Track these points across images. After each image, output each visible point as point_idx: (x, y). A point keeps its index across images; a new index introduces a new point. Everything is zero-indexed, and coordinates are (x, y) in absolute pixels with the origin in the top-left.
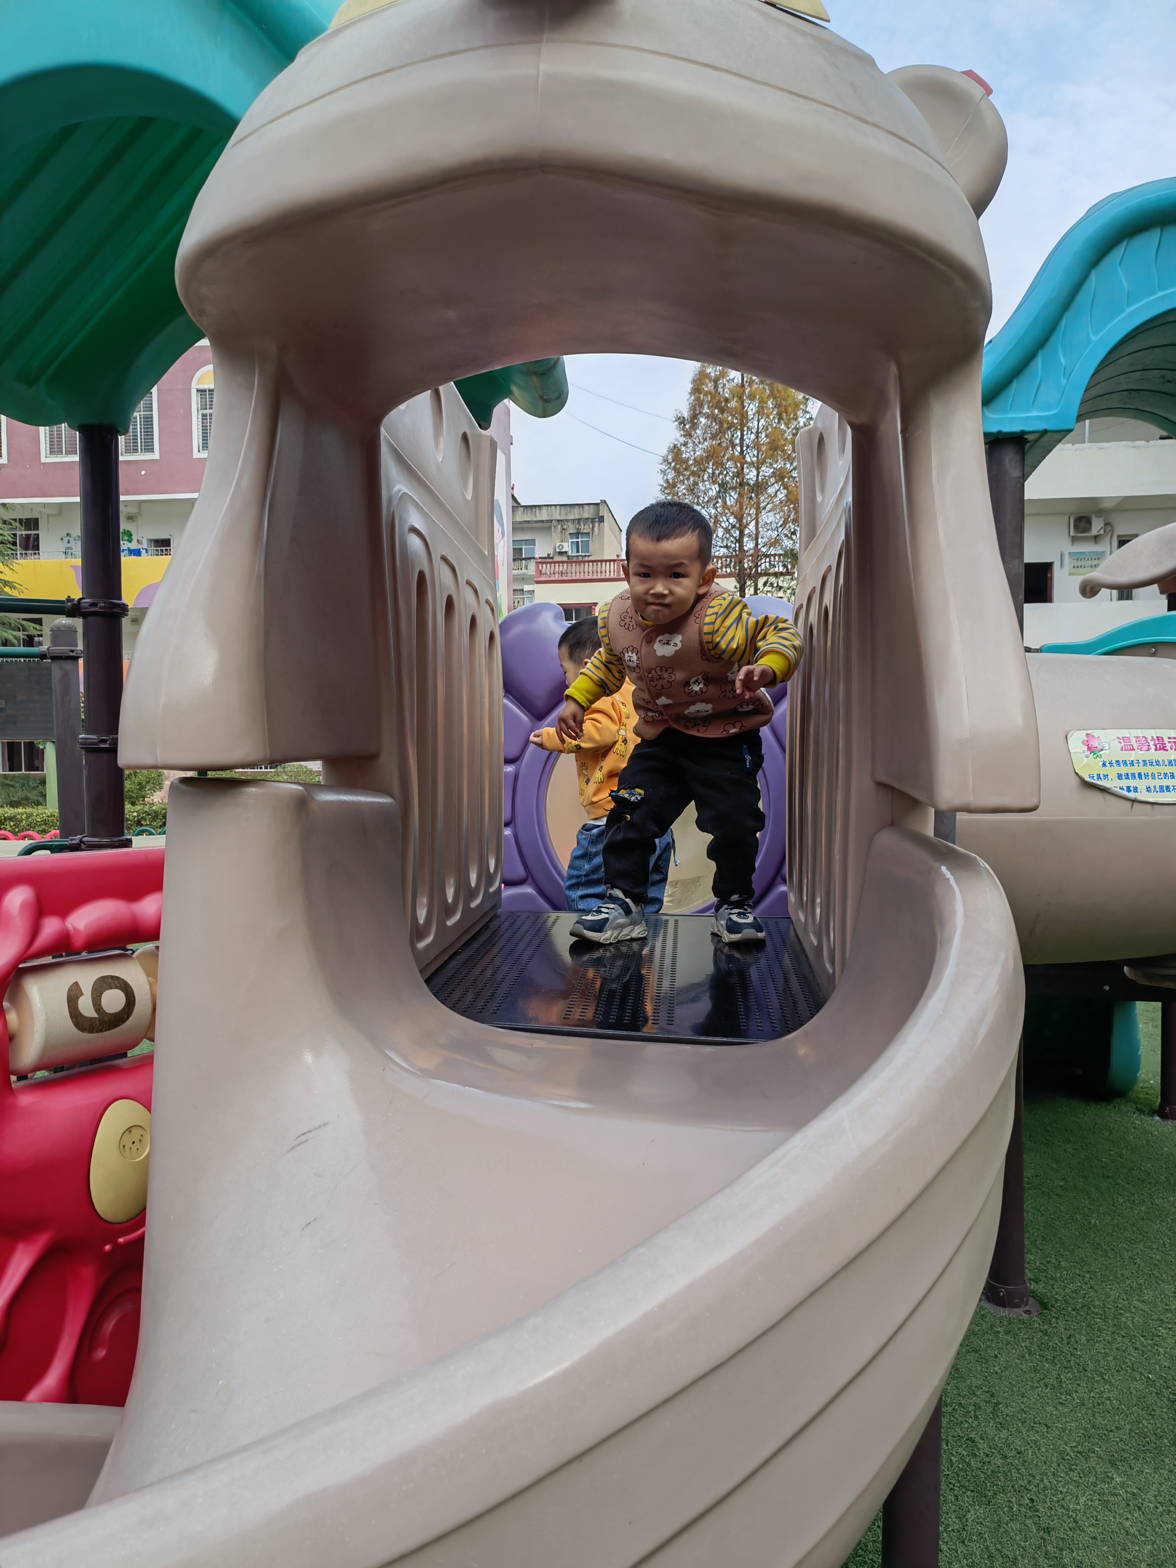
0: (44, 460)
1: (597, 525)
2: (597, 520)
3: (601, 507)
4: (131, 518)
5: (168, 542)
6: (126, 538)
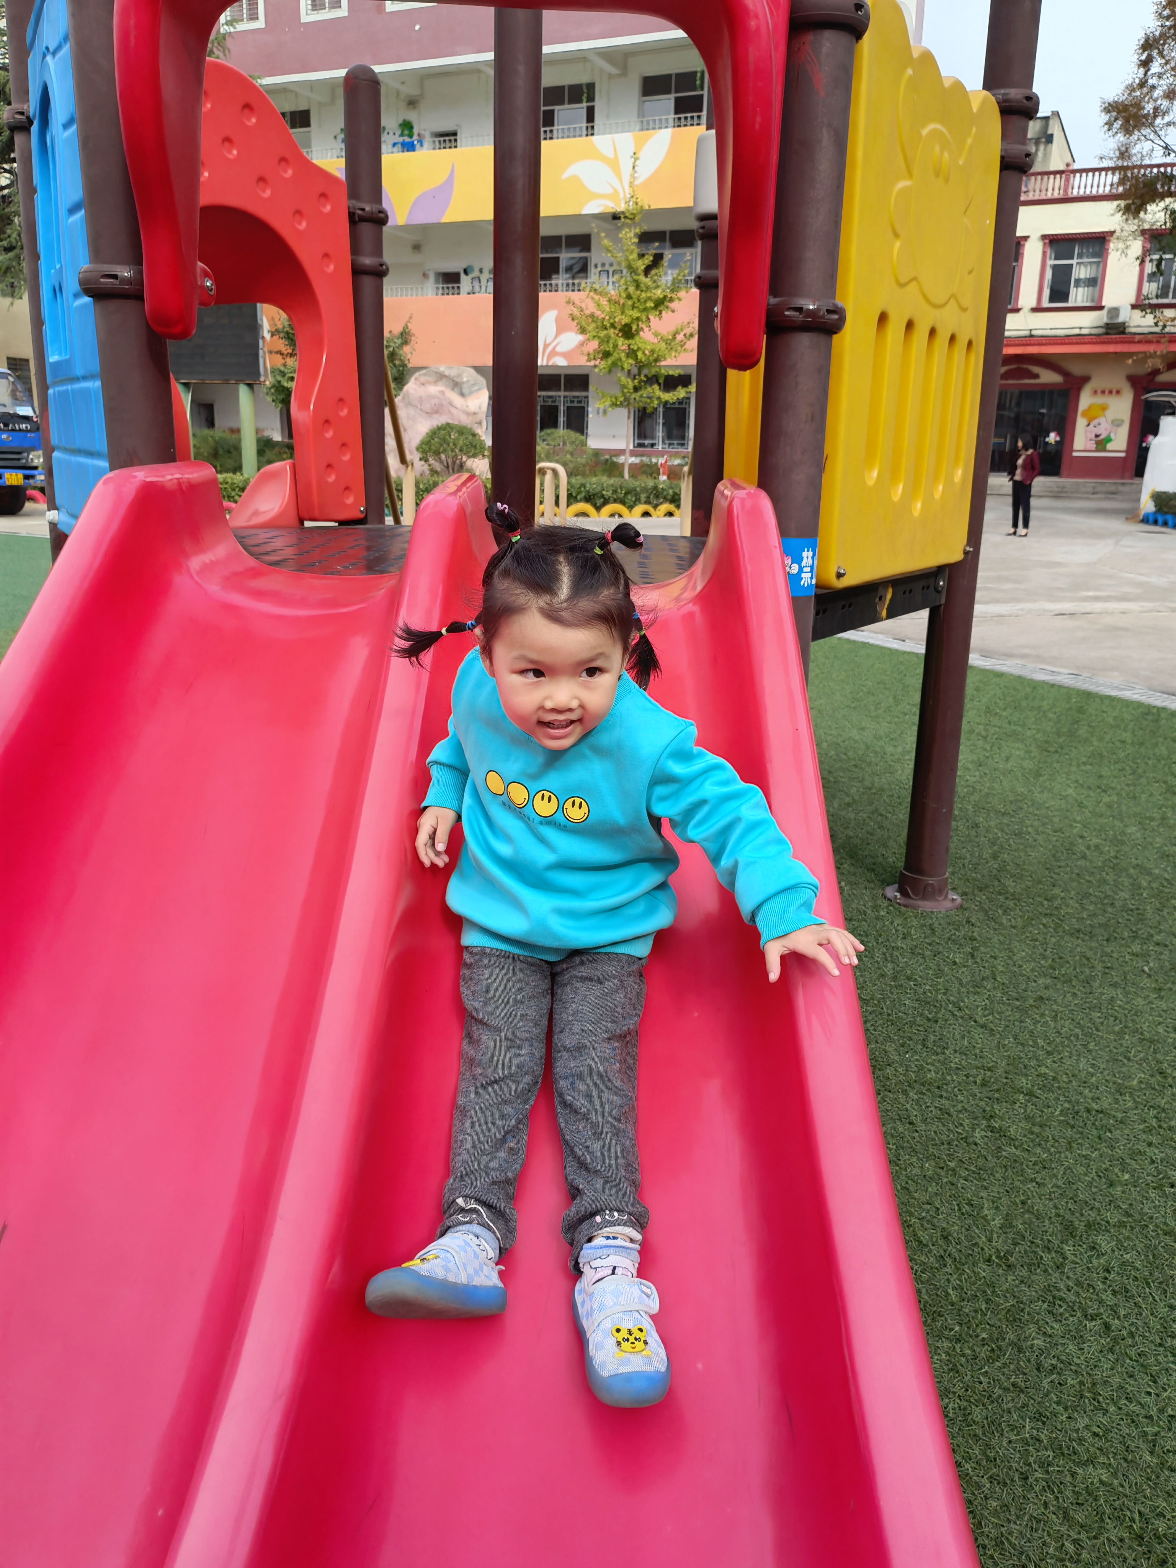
0: (304, 19)
1: (1042, 147)
2: (1043, 140)
3: (1051, 122)
4: (412, 103)
5: (455, 134)
6: (406, 132)
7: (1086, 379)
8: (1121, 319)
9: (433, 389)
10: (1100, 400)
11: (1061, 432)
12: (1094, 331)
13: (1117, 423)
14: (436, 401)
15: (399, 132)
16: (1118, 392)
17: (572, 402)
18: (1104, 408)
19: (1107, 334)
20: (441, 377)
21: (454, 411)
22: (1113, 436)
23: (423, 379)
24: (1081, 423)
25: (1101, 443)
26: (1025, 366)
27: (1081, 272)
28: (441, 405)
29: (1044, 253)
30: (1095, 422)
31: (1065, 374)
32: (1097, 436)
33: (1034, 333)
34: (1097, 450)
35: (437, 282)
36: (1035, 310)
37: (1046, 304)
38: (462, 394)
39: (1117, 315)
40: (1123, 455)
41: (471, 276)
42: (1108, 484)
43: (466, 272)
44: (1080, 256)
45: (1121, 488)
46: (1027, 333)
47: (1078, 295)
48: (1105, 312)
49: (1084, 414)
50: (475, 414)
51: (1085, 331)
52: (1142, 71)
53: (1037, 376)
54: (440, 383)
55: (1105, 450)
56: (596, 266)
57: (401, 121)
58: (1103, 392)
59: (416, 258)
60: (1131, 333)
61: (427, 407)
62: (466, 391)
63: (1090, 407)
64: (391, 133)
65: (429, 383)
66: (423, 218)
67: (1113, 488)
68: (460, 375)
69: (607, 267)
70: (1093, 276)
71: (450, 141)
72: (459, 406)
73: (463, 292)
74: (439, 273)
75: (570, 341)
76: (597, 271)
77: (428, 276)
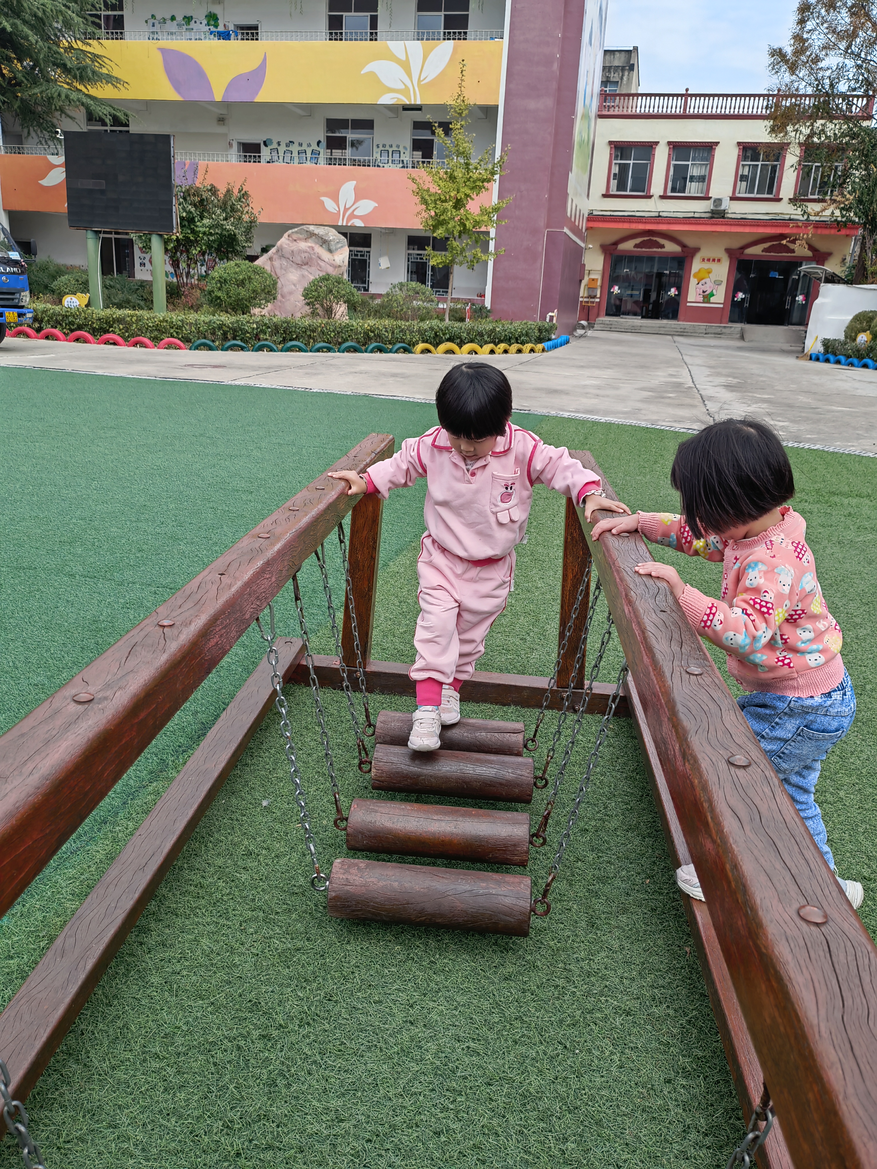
2: (628, 68)
3: (633, 55)
5: (256, 28)
6: (212, 23)
7: (697, 250)
8: (723, 208)
9: (303, 245)
10: (706, 265)
11: (679, 288)
12: (703, 215)
13: (718, 283)
14: (306, 255)
15: (205, 22)
16: (719, 260)
17: (357, 255)
18: (709, 272)
19: (712, 217)
20: (311, 235)
21: (322, 264)
22: (714, 291)
23: (295, 236)
24: (693, 281)
25: (707, 297)
26: (655, 239)
27: (695, 171)
28: (311, 259)
29: (669, 154)
30: (703, 282)
31: (683, 246)
32: (704, 292)
33: (661, 214)
34: (703, 302)
35: (239, 151)
36: (662, 197)
37: (669, 194)
38: (330, 251)
39: (721, 205)
40: (722, 306)
41: (270, 147)
42: (715, 326)
43: (265, 144)
44: (693, 160)
45: (724, 330)
46: (656, 214)
47: (692, 188)
48: (712, 200)
49: (695, 276)
50: (340, 266)
51: (696, 215)
53: (663, 246)
54: (310, 240)
55: (709, 302)
56: (378, 145)
57: (206, 13)
58: (709, 260)
59: (221, 129)
60: (728, 218)
61: (298, 260)
62: (333, 248)
63: (699, 270)
64: (198, 22)
65: (300, 239)
66: (236, 97)
67: (718, 330)
68: (327, 234)
69: (387, 148)
70: (703, 173)
71: (252, 34)
72: (326, 260)
73: (262, 160)
74: (239, 143)
75: (366, 206)
76: (379, 150)
77: (230, 145)
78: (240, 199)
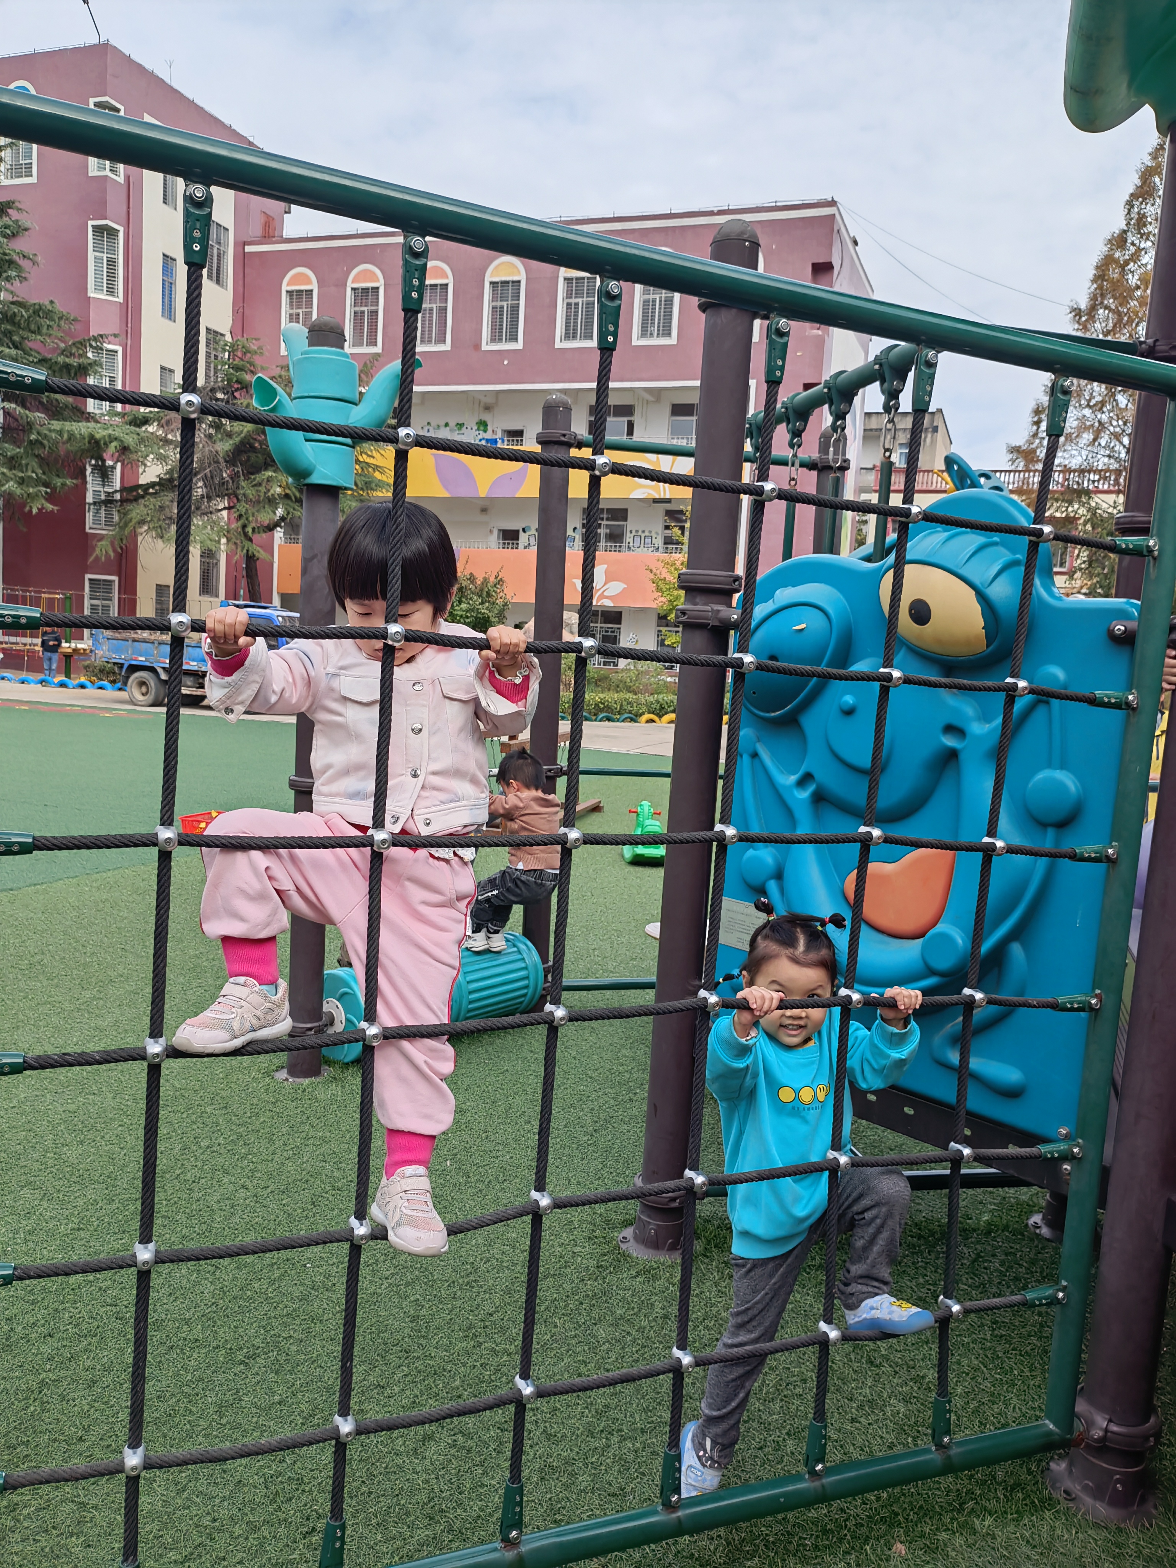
1: (929, 435)
3: (936, 417)
4: (488, 408)
5: (521, 433)
6: (482, 429)
15: (475, 428)
17: (607, 632)
35: (498, 538)
41: (528, 533)
43: (524, 530)
52: (1035, 428)
56: (631, 532)
57: (476, 421)
59: (483, 518)
64: (469, 428)
66: (500, 493)
69: (640, 533)
71: (518, 437)
73: (521, 546)
74: (500, 530)
75: (616, 588)
76: (632, 535)
77: (491, 531)
78: (495, 585)
